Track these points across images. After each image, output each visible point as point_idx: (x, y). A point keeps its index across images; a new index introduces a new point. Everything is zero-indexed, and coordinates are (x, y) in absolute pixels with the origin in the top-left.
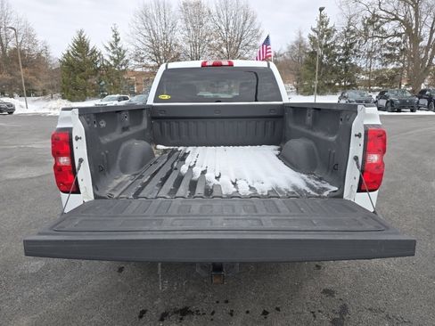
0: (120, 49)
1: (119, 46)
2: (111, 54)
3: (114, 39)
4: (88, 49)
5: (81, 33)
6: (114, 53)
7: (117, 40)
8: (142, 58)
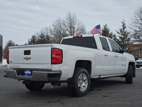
0: (125, 32)
1: (125, 30)
2: (120, 35)
3: (122, 27)
4: (108, 33)
5: (106, 26)
6: (122, 35)
7: (124, 28)
8: (138, 36)
